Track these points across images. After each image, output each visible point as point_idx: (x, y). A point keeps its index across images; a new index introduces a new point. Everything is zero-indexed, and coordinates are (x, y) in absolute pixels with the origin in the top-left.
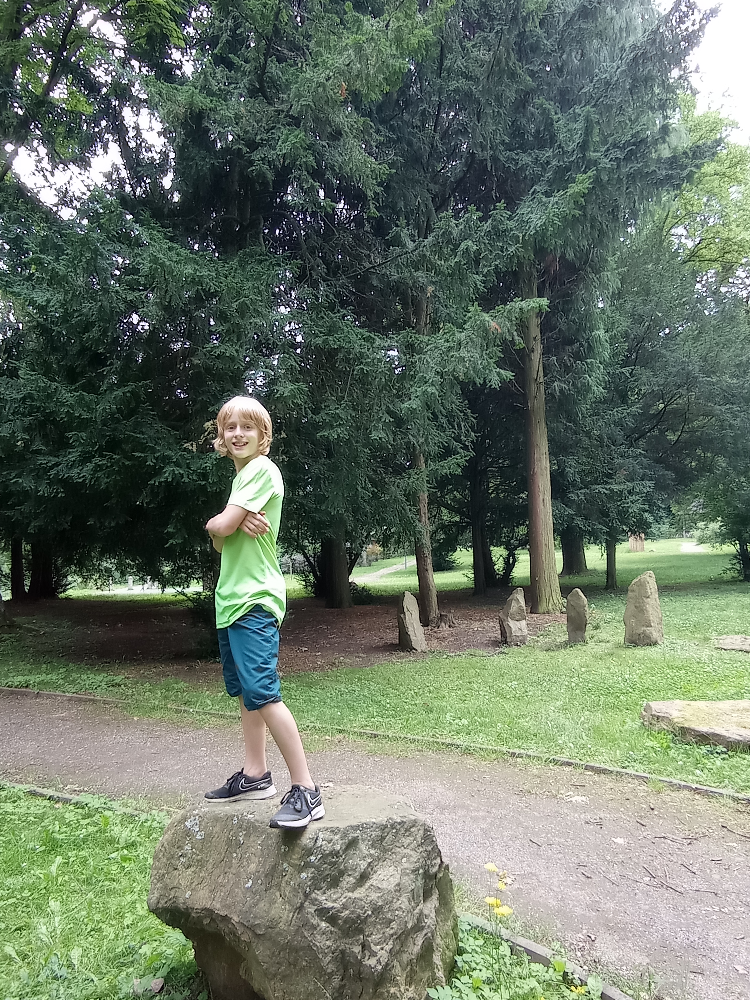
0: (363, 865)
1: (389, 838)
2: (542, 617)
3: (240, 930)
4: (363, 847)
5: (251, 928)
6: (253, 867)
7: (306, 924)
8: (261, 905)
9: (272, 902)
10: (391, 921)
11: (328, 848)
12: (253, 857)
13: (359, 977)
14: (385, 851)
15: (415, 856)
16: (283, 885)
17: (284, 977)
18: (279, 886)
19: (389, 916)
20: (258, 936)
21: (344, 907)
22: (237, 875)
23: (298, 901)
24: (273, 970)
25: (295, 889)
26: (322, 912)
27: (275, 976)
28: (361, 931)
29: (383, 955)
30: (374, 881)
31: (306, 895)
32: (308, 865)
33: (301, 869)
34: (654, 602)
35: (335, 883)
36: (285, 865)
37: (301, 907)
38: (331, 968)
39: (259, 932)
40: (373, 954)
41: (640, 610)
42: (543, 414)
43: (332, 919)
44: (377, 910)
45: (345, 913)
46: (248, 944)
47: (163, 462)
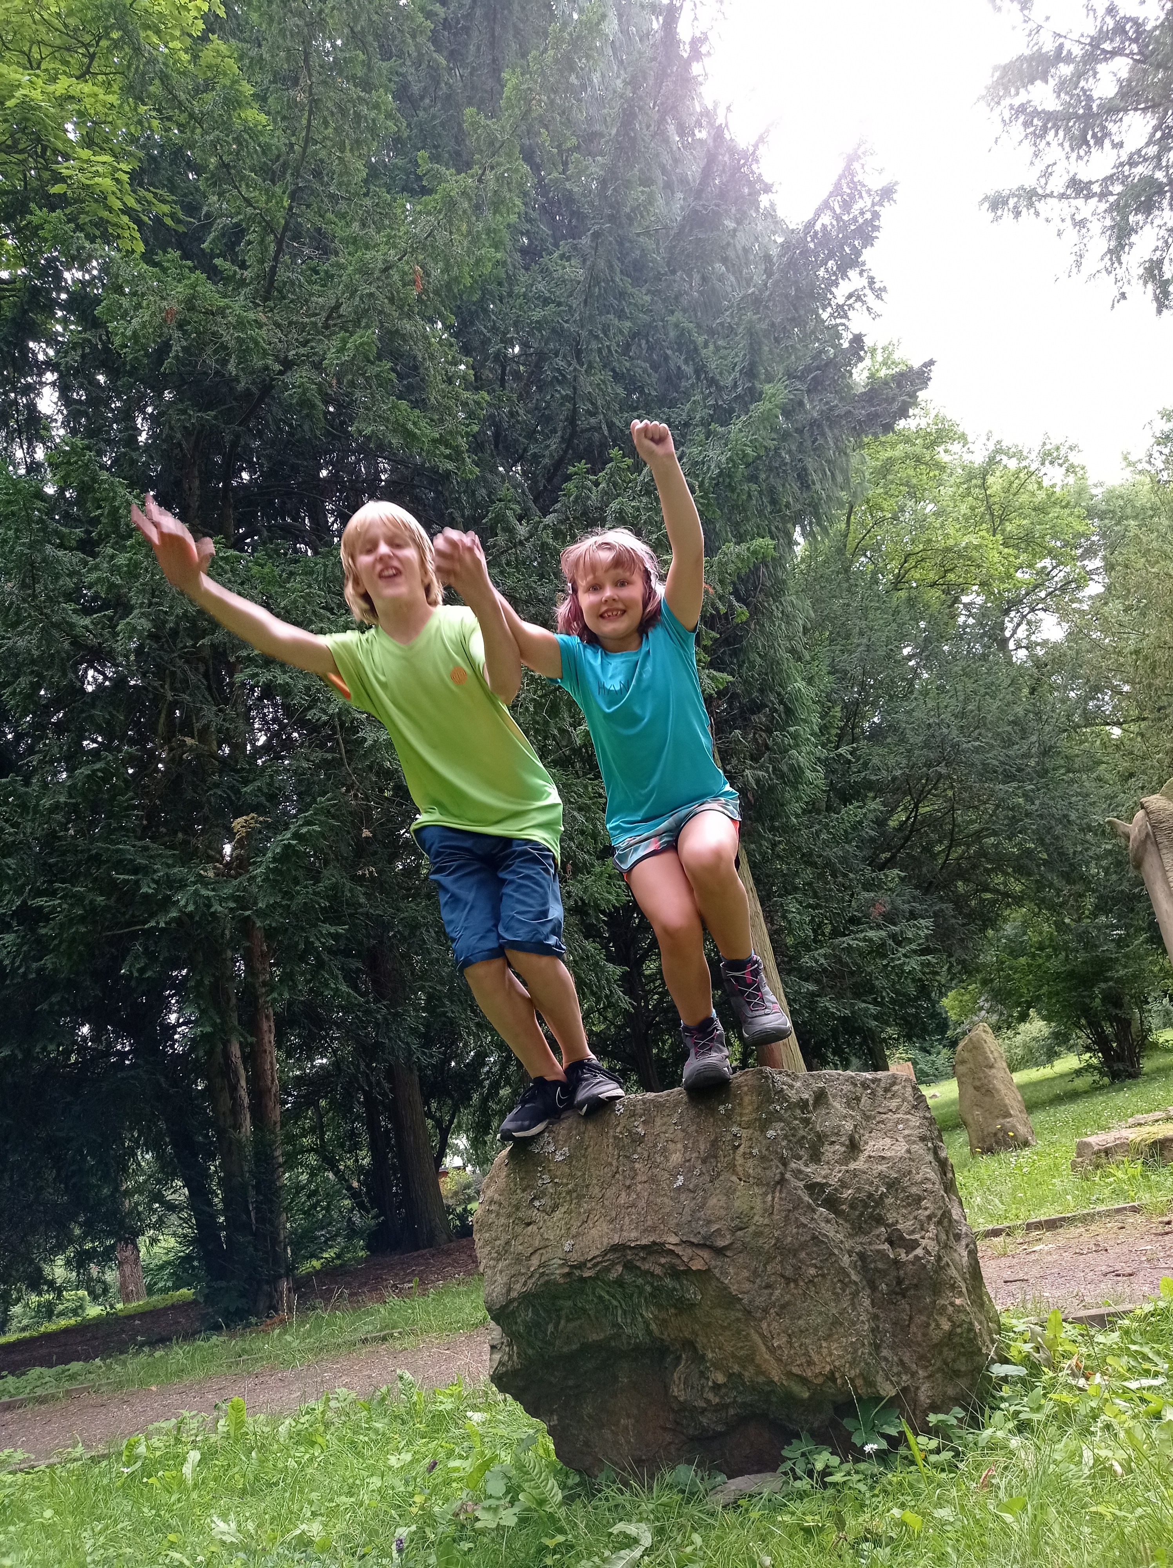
0: (848, 1126)
3: (685, 1253)
4: (838, 1105)
5: (706, 1245)
6: (676, 1158)
8: (712, 1201)
9: (730, 1192)
10: (920, 1199)
11: (792, 1096)
12: (671, 1146)
13: (900, 1288)
15: (914, 1121)
16: (739, 1160)
17: (783, 1307)
18: (732, 1167)
19: (914, 1190)
20: (719, 1252)
21: (844, 1184)
22: (652, 1180)
23: (775, 1172)
24: (759, 1301)
25: (763, 1158)
26: (813, 1188)
27: (765, 1311)
28: (880, 1220)
29: (931, 1247)
30: (870, 1149)
31: (784, 1165)
32: (774, 1117)
33: (764, 1126)
35: (816, 1153)
36: (735, 1129)
37: (782, 1183)
38: (854, 1276)
39: (721, 1243)
40: (915, 1244)
43: (832, 1203)
44: (893, 1185)
45: (847, 1194)
46: (705, 1275)
47: (170, 887)
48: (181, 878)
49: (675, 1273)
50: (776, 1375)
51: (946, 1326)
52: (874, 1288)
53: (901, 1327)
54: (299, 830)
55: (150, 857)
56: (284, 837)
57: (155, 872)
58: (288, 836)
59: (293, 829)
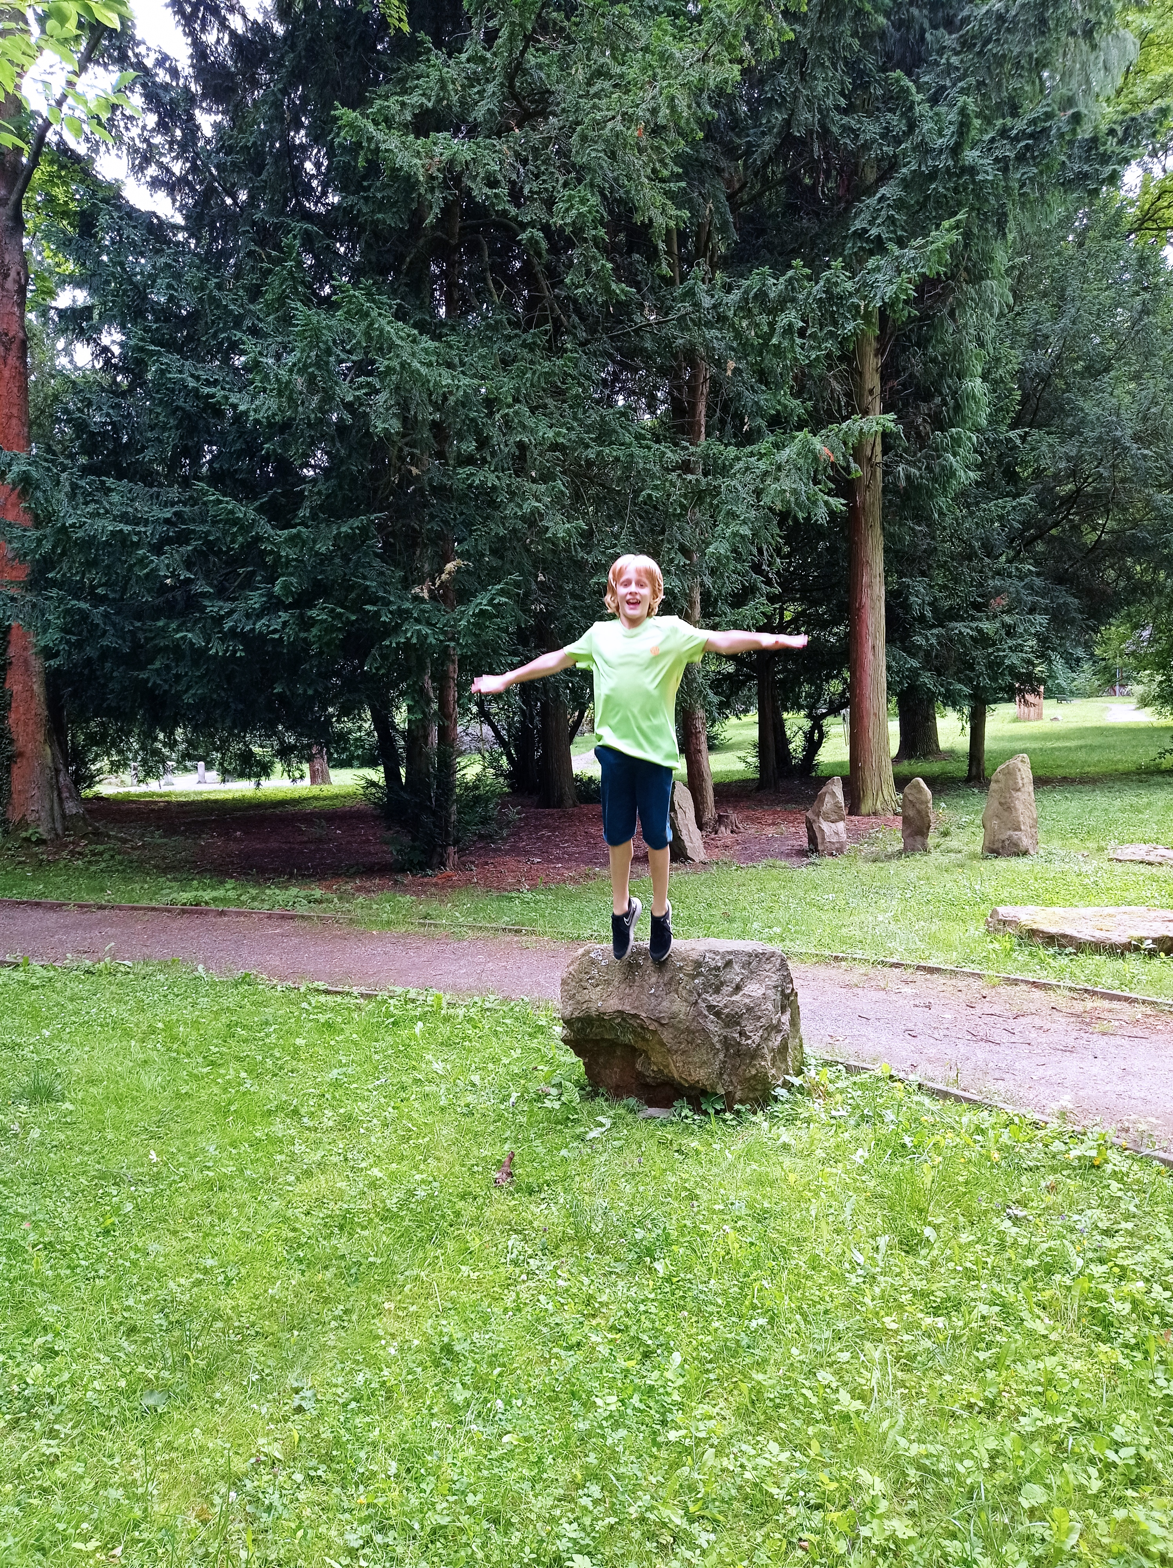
0: (738, 979)
1: (754, 964)
2: (866, 820)
3: (648, 1022)
4: (737, 967)
5: (658, 1020)
6: (654, 980)
7: (700, 1014)
8: (664, 1003)
9: (672, 1001)
10: (760, 1018)
11: (713, 964)
12: (653, 973)
13: (738, 1054)
14: (752, 973)
15: (775, 977)
16: (680, 989)
17: (684, 1052)
18: (676, 991)
19: (759, 1014)
20: (663, 1025)
21: (726, 1006)
22: (642, 986)
23: (693, 999)
24: (675, 1047)
25: (690, 991)
26: (710, 1008)
27: (676, 1052)
28: (738, 1024)
29: (757, 1039)
30: (746, 990)
31: (699, 995)
32: (700, 974)
33: (694, 977)
34: (1026, 796)
35: (717, 991)
36: (682, 975)
37: (696, 1003)
38: (718, 1046)
39: (664, 1022)
40: (749, 1038)
41: (1007, 807)
42: (878, 513)
43: (718, 1014)
44: (749, 1010)
45: (726, 1011)
46: (655, 1032)
47: (400, 617)
48: (408, 611)
49: (642, 1027)
50: (676, 1076)
51: (754, 1072)
52: (727, 1050)
53: (735, 1068)
54: (493, 599)
55: (386, 584)
56: (482, 601)
57: (390, 603)
58: (485, 602)
59: (489, 596)
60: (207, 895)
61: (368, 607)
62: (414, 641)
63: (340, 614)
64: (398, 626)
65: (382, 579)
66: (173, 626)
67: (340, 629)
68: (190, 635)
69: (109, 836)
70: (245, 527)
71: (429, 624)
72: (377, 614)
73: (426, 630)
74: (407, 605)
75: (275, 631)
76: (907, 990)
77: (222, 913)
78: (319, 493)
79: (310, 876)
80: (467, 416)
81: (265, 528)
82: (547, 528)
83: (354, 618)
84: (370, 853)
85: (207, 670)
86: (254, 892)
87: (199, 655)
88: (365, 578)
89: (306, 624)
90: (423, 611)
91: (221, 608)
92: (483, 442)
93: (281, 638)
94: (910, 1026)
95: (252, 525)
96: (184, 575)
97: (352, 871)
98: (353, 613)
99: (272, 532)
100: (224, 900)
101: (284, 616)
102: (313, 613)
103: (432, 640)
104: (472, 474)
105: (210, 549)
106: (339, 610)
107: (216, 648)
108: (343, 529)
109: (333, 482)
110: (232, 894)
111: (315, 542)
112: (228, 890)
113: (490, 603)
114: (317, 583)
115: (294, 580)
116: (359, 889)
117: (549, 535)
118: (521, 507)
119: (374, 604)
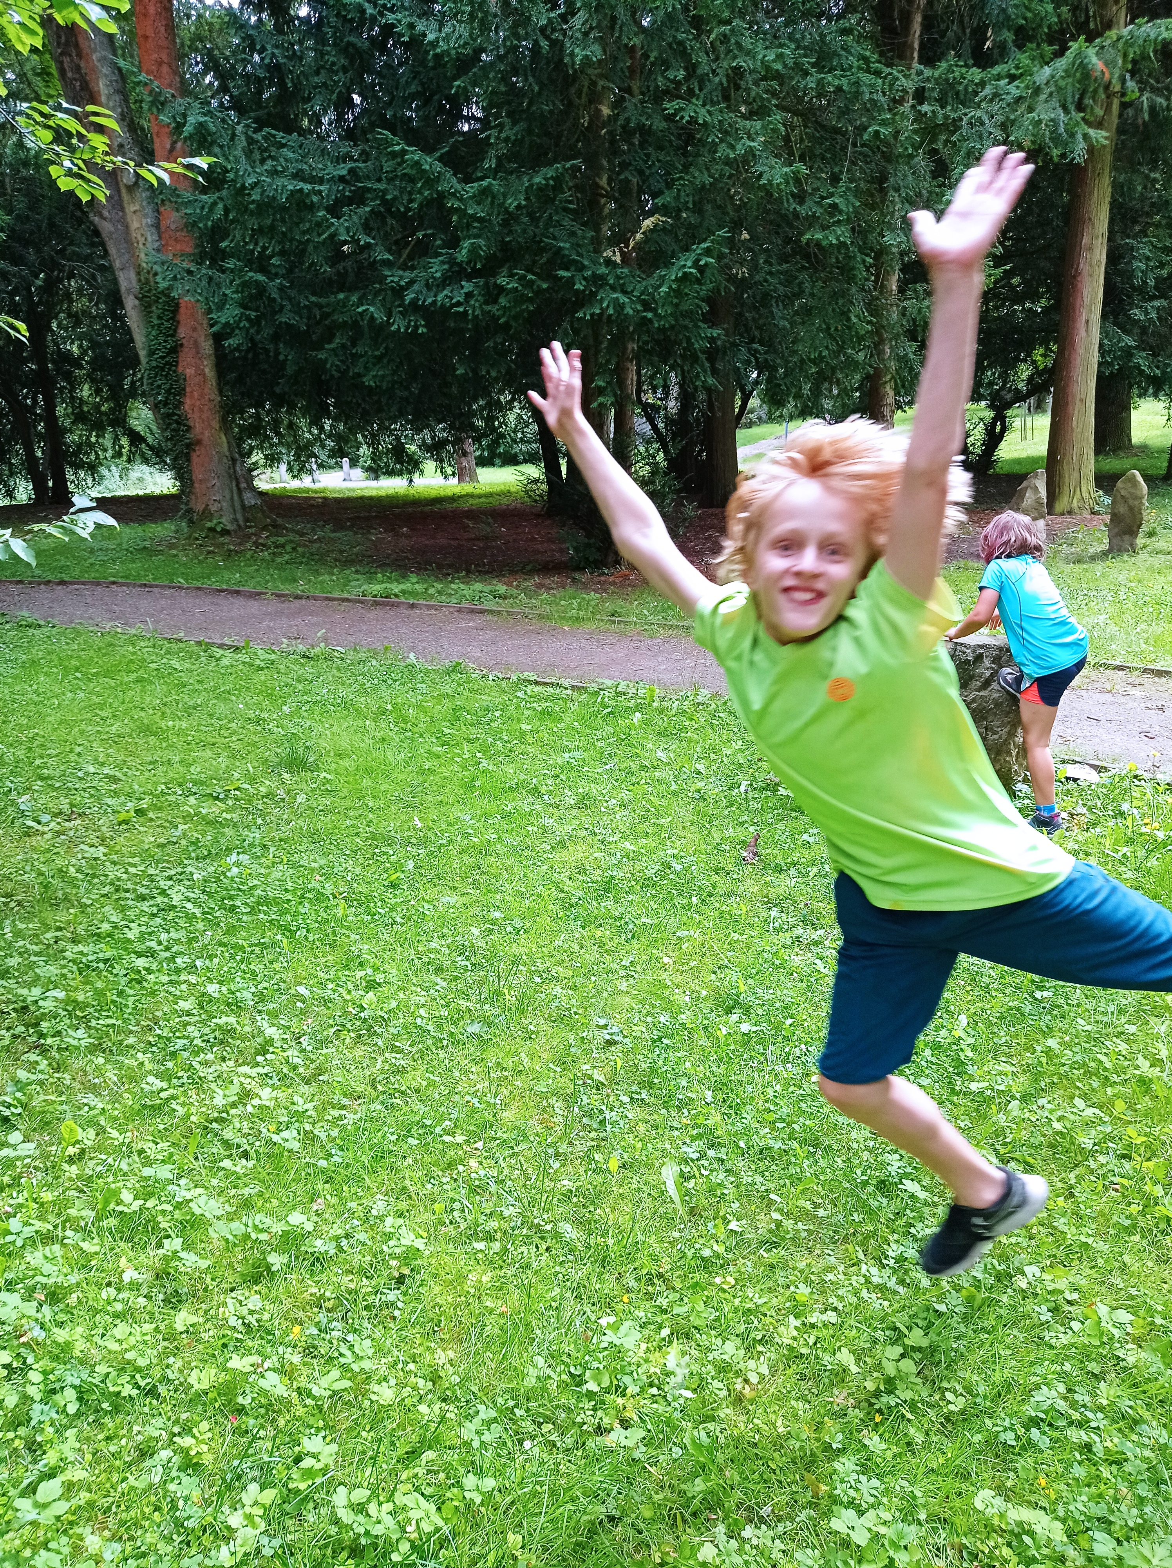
28: (985, 719)
29: (1005, 735)
42: (1109, 157)
47: (595, 283)
48: (602, 277)
54: (698, 260)
55: (579, 246)
56: (686, 263)
57: (583, 268)
58: (689, 264)
59: (693, 256)
60: (396, 588)
61: (562, 273)
62: (611, 311)
63: (532, 282)
64: (593, 294)
65: (574, 240)
66: (354, 299)
67: (530, 300)
68: (372, 309)
69: (286, 529)
70: (431, 181)
71: (625, 292)
72: (571, 282)
73: (624, 299)
74: (603, 270)
75: (459, 304)
76: (1136, 692)
77: (413, 606)
78: (507, 140)
79: (487, 572)
80: (675, 37)
81: (451, 182)
82: (761, 175)
83: (545, 286)
84: (539, 552)
85: (386, 348)
86: (439, 586)
87: (379, 331)
88: (555, 238)
89: (493, 294)
90: (618, 277)
91: (401, 277)
92: (691, 69)
93: (466, 312)
94: (1146, 728)
95: (438, 179)
96: (364, 239)
97: (528, 568)
98: (543, 280)
99: (458, 187)
100: (413, 594)
101: (467, 286)
102: (502, 281)
103: (629, 311)
104: (682, 109)
105: (389, 210)
106: (530, 277)
107: (398, 324)
108: (537, 180)
109: (522, 125)
110: (419, 587)
111: (505, 195)
112: (413, 584)
113: (696, 264)
114: (505, 247)
115: (482, 242)
116: (539, 586)
117: (763, 181)
118: (732, 147)
119: (567, 269)
